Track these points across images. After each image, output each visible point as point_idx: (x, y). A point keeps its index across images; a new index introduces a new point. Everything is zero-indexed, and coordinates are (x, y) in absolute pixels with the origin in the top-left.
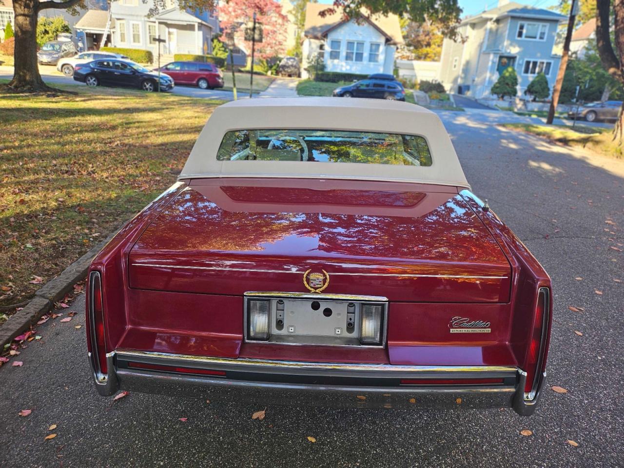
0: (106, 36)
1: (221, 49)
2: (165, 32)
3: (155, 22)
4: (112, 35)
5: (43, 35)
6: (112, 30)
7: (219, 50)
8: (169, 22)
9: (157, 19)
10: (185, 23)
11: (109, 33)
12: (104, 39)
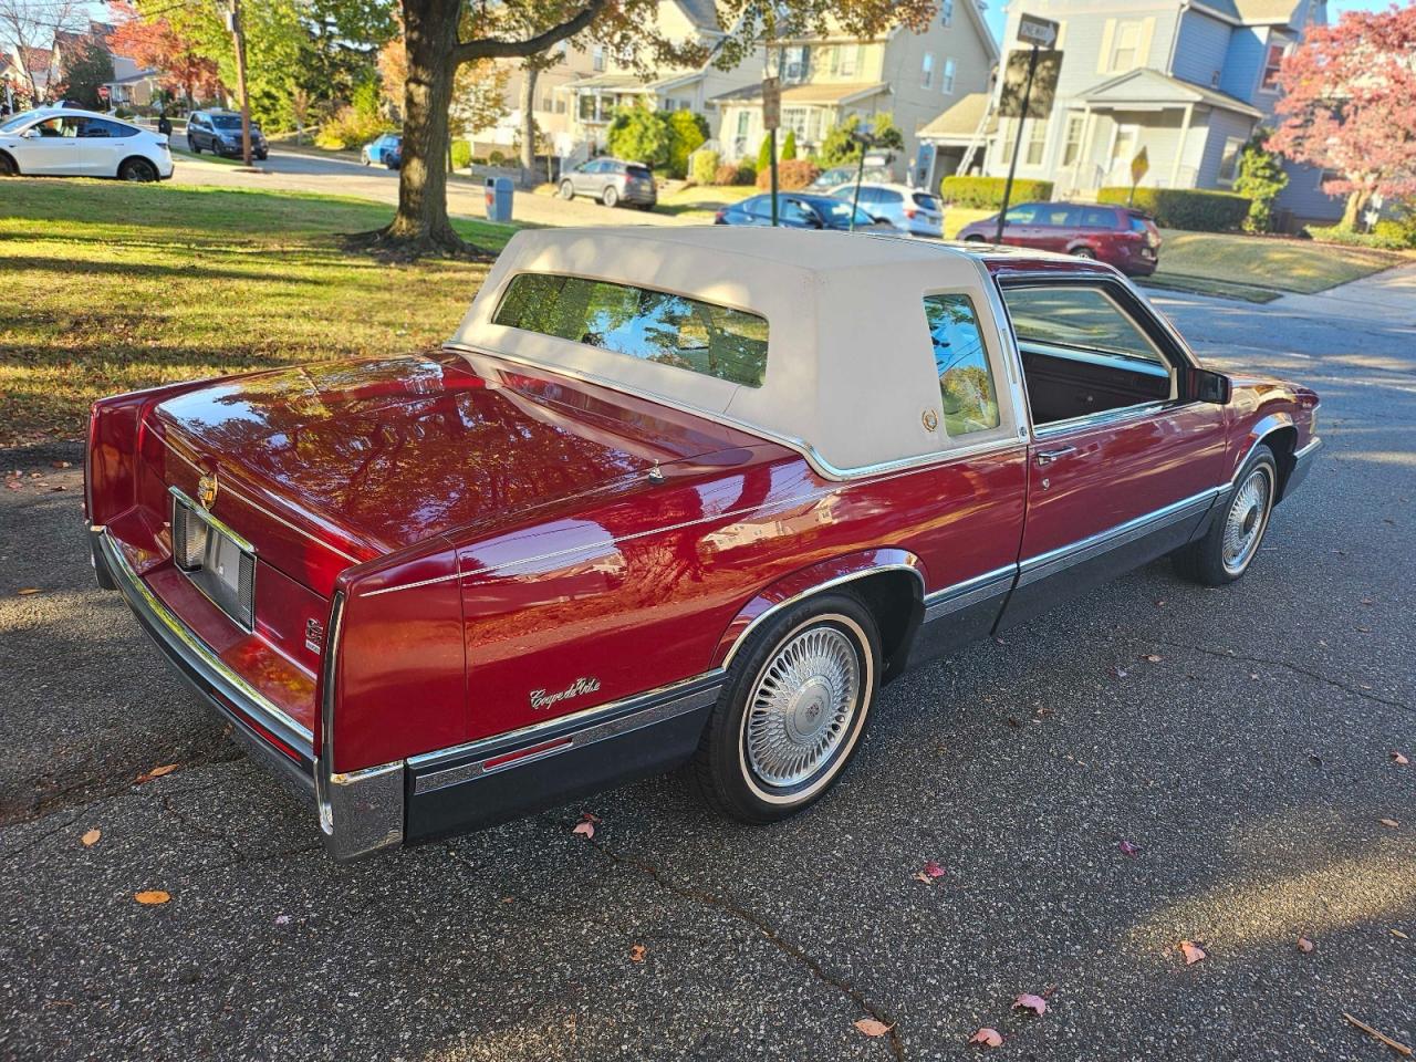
0: (974, 152)
1: (1260, 173)
2: (1110, 132)
3: (1083, 110)
4: (989, 148)
5: (840, 155)
6: (990, 137)
7: (1255, 175)
8: (1118, 107)
9: (1089, 101)
10: (1158, 107)
11: (982, 144)
12: (968, 158)
